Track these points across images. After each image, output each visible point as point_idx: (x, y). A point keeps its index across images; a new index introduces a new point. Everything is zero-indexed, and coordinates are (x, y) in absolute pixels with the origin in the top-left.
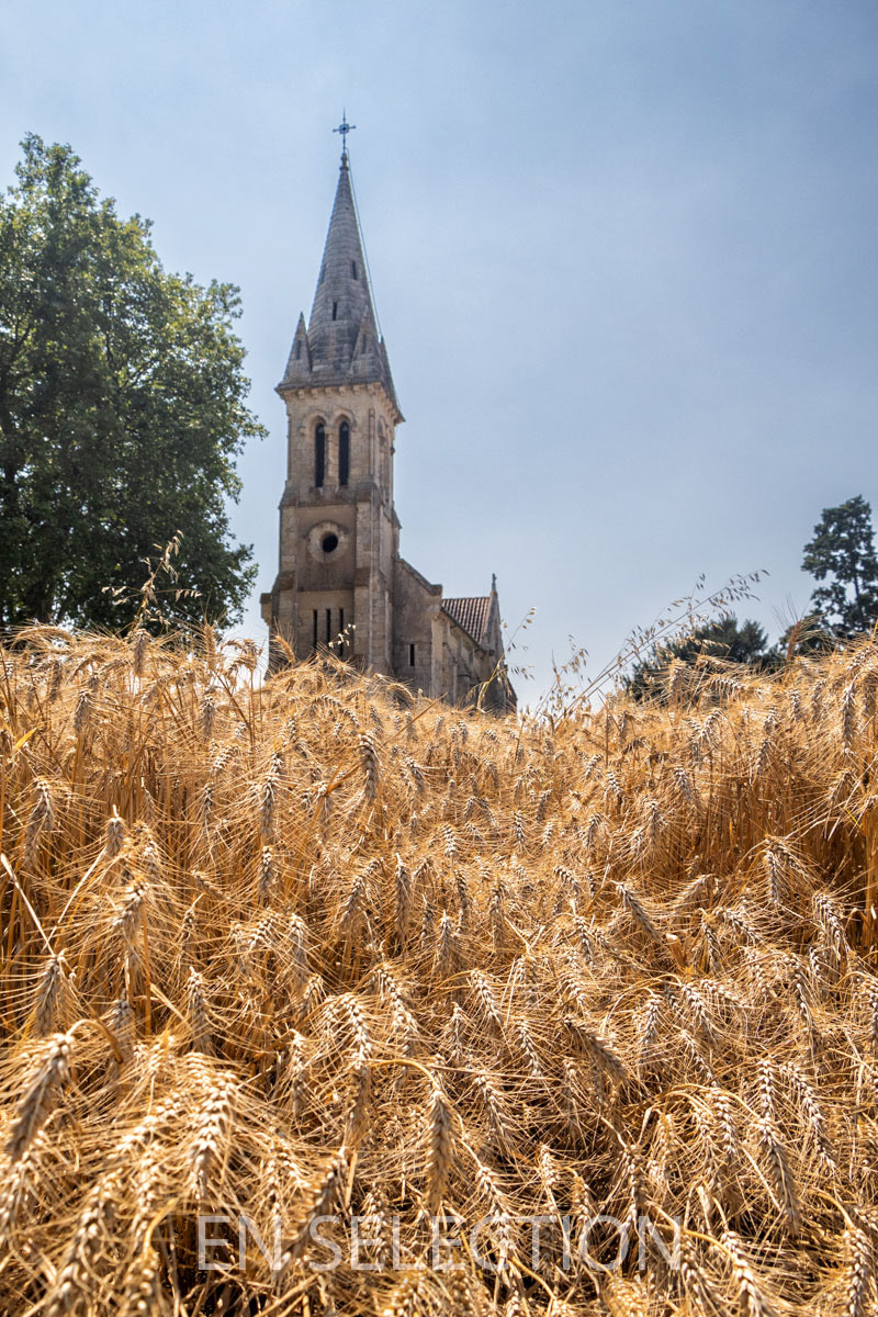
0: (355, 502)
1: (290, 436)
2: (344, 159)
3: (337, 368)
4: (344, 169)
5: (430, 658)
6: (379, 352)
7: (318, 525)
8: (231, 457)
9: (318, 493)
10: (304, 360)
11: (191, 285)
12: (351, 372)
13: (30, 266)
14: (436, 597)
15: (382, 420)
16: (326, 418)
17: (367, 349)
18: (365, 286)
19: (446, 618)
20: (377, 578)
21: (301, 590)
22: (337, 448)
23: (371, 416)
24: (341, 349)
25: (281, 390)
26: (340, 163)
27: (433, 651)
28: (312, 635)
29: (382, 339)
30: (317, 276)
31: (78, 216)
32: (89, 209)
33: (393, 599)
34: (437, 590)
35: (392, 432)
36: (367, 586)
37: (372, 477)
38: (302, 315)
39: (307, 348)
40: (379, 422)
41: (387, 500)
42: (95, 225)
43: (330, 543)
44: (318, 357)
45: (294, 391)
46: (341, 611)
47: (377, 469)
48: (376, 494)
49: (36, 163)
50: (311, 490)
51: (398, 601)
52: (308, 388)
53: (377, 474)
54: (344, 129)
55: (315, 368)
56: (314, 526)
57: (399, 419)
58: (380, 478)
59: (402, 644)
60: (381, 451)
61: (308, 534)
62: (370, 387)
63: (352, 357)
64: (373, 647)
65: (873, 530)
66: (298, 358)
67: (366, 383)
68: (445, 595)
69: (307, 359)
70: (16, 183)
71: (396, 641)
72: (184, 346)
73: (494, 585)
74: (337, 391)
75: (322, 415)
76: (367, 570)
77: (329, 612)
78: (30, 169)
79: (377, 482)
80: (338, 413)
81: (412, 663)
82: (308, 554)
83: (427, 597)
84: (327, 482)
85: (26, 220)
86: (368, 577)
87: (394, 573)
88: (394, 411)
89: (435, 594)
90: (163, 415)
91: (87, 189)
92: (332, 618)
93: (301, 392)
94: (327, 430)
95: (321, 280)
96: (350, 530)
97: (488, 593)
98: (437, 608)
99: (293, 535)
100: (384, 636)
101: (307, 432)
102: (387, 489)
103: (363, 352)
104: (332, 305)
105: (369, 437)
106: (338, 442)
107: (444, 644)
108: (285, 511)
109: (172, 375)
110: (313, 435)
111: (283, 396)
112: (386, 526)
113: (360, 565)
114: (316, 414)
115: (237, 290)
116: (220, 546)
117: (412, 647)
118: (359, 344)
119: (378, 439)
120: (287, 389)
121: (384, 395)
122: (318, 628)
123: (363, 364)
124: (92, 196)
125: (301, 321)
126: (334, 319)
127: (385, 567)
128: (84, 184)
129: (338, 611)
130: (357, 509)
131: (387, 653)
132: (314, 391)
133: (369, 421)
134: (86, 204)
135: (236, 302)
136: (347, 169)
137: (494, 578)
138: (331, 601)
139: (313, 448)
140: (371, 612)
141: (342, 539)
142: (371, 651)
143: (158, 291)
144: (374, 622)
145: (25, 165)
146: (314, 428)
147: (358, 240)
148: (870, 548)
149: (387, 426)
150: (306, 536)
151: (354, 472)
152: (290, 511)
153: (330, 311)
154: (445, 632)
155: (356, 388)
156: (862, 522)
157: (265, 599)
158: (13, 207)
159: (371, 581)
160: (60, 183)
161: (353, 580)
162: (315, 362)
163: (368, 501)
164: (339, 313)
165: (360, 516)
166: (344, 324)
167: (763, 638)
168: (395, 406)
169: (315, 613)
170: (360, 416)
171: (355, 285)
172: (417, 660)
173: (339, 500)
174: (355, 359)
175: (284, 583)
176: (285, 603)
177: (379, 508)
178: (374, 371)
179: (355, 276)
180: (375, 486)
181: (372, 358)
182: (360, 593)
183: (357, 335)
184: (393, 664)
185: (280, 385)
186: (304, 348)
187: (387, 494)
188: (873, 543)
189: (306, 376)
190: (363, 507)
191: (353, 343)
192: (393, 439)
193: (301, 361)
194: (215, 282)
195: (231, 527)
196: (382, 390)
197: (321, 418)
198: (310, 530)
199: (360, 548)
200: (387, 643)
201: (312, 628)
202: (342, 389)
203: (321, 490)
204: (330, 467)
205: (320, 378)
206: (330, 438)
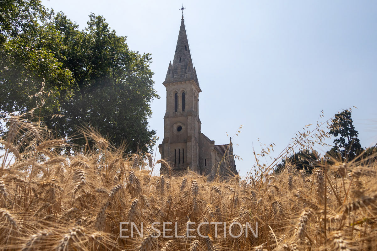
0: (187, 116)
1: (167, 97)
2: (183, 17)
3: (181, 76)
4: (183, 20)
5: (211, 163)
6: (194, 71)
7: (176, 123)
8: (149, 103)
9: (175, 114)
10: (171, 75)
11: (138, 54)
12: (185, 77)
13: (91, 49)
14: (212, 145)
15: (195, 91)
16: (178, 91)
17: (190, 71)
18: (189, 52)
19: (216, 151)
20: (194, 139)
21: (171, 143)
22: (181, 100)
23: (191, 90)
24: (182, 71)
25: (164, 83)
26: (182, 18)
27: (212, 161)
28: (174, 157)
29: (194, 67)
30: (175, 50)
31: (104, 35)
32: (108, 33)
33: (199, 145)
34: (213, 142)
35: (198, 95)
36: (191, 141)
37: (192, 108)
38: (170, 62)
39: (172, 70)
40: (194, 92)
41: (197, 115)
42: (109, 37)
43: (179, 129)
44: (175, 73)
45: (168, 84)
46: (183, 149)
47: (193, 106)
48: (194, 113)
49: (93, 21)
50: (174, 113)
51: (200, 146)
52: (172, 83)
53: (194, 107)
54: (182, 9)
55: (174, 77)
56: (174, 124)
57: (200, 91)
58: (195, 108)
59: (202, 159)
60: (195, 101)
61: (173, 126)
62: (191, 82)
63: (186, 73)
64: (193, 161)
65: (352, 120)
66: (169, 74)
67: (190, 80)
68: (216, 144)
69: (172, 74)
70: (87, 26)
71: (200, 158)
72: (135, 71)
73: (231, 140)
74: (181, 83)
75: (177, 90)
76: (191, 137)
77: (179, 150)
78: (91, 22)
79: (194, 110)
80: (182, 90)
81: (206, 165)
82: (173, 132)
83: (210, 144)
84: (178, 110)
85: (90, 37)
86: (191, 139)
87: (199, 137)
88: (198, 89)
89: (212, 143)
90: (129, 91)
91: (107, 27)
92: (180, 152)
93: (170, 84)
94: (178, 95)
95: (176, 51)
96: (186, 124)
97: (229, 143)
98: (213, 148)
99: (168, 127)
100: (197, 157)
101: (172, 95)
102: (197, 112)
103: (189, 71)
104: (179, 58)
105: (191, 97)
106: (182, 98)
107: (215, 159)
108: (166, 119)
109: (131, 80)
110: (174, 96)
111: (165, 85)
112: (196, 123)
113: (189, 135)
114: (175, 90)
115: (151, 54)
116: (146, 130)
117: (205, 160)
118: (187, 69)
119: (193, 97)
120: (166, 83)
121: (195, 84)
122: (176, 155)
123: (189, 75)
124: (109, 29)
125: (170, 63)
126: (180, 62)
127: (197, 135)
128: (107, 26)
129: (182, 149)
130: (188, 118)
131: (198, 162)
132: (174, 83)
133: (191, 92)
134: (107, 32)
135: (151, 59)
136: (184, 20)
137: (231, 138)
138: (180, 146)
139: (174, 100)
140: (192, 149)
141: (183, 127)
142: (192, 162)
143: (127, 55)
144: (193, 153)
145: (90, 21)
146: (174, 94)
147: (187, 39)
148: (352, 126)
149: (196, 93)
150: (172, 127)
151: (186, 107)
152: (168, 119)
153: (179, 60)
154: (216, 155)
155: (187, 82)
156: (348, 118)
157: (160, 146)
158: (86, 33)
159: (192, 140)
160: (100, 26)
161: (186, 140)
162: (175, 75)
163: (191, 115)
164: (181, 61)
165: (188, 120)
166: (183, 63)
167: (318, 155)
168: (199, 87)
169: (175, 150)
170: (188, 90)
171: (186, 52)
172: (207, 164)
173: (182, 115)
174: (187, 74)
175: (165, 141)
176: (166, 147)
177: (194, 117)
178: (192, 77)
179: (186, 50)
180: (193, 111)
181: (192, 73)
182: (189, 144)
183: (187, 67)
184: (199, 165)
185: (164, 82)
186: (171, 71)
187: (197, 113)
188: (353, 124)
189: (172, 79)
190: (189, 117)
191: (186, 69)
192: (198, 97)
193: (170, 75)
194: (144, 53)
195: (149, 124)
196: (195, 82)
197: (177, 91)
198: (173, 124)
199: (188, 130)
200: (197, 159)
201: (174, 155)
202: (183, 82)
203: (177, 112)
204: (179, 106)
205: (176, 80)
206: (179, 97)
